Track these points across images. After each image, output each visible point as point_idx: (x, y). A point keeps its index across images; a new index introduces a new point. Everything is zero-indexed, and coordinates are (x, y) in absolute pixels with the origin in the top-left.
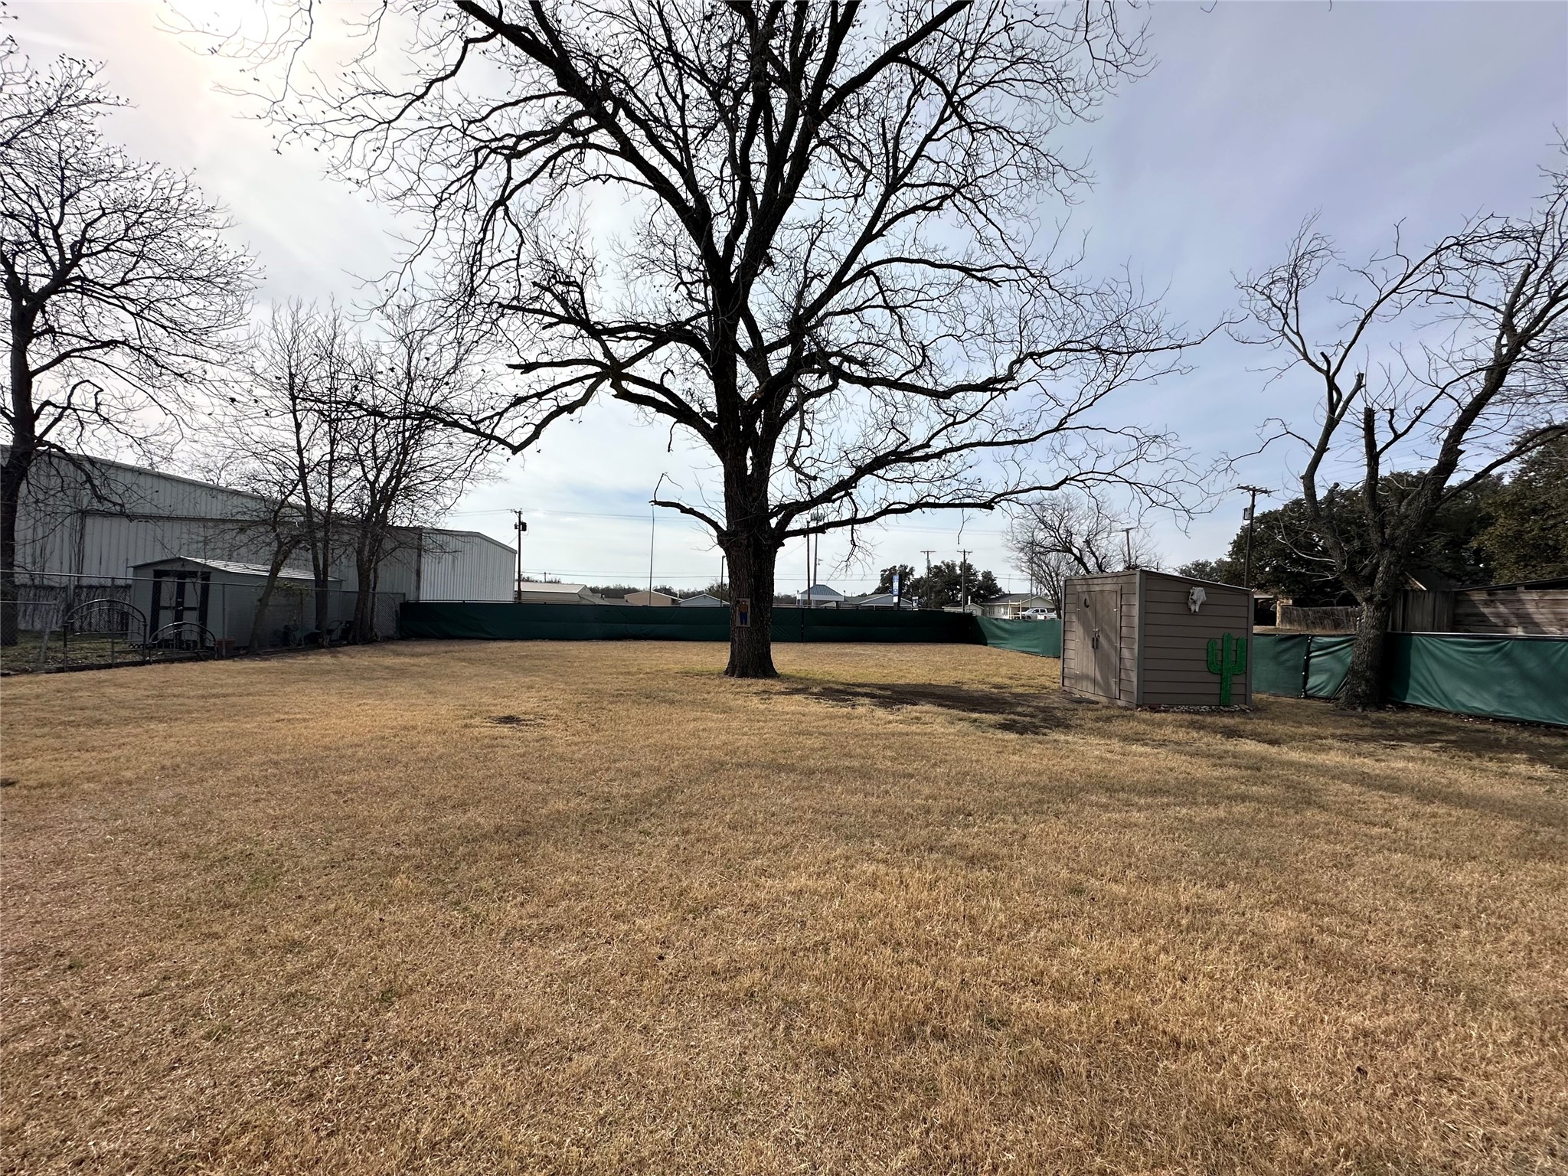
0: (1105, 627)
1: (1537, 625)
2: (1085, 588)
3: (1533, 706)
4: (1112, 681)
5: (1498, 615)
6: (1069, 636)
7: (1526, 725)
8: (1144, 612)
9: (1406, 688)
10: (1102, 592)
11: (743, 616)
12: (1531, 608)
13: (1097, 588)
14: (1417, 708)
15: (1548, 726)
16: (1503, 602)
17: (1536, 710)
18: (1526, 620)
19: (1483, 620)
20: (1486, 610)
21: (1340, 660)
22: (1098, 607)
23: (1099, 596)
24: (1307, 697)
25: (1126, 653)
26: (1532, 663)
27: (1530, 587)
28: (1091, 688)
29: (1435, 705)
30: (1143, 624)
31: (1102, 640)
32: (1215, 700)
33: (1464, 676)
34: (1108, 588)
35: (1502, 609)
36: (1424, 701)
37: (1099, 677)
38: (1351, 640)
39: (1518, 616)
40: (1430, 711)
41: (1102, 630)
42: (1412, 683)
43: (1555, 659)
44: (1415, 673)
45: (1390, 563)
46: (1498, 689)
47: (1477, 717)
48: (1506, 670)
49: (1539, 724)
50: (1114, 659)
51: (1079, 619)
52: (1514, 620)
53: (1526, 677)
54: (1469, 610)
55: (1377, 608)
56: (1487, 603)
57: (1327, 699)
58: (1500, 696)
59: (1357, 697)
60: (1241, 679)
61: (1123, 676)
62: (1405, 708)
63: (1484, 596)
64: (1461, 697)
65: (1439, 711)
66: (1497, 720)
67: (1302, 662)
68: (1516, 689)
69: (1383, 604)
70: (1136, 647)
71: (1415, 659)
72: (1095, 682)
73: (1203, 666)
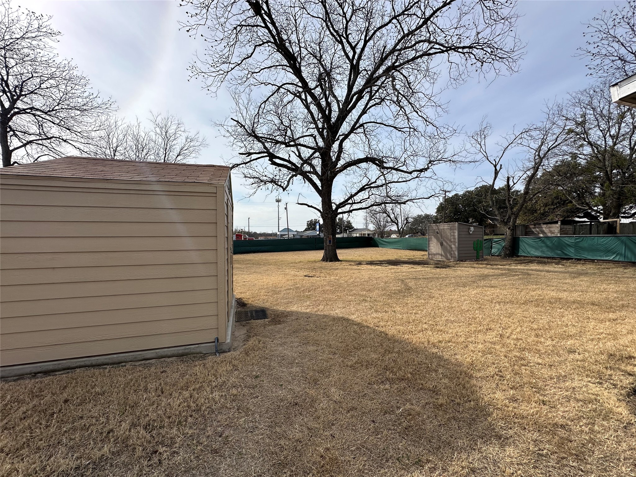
0: (445, 239)
1: (545, 233)
2: (437, 228)
3: (549, 253)
4: (448, 255)
5: (537, 231)
6: (430, 242)
7: (548, 258)
8: (459, 235)
9: (518, 251)
10: (443, 229)
11: (330, 241)
12: (544, 229)
13: (442, 228)
14: (522, 256)
15: (553, 258)
16: (537, 228)
17: (550, 254)
18: (543, 232)
19: (533, 233)
20: (533, 230)
21: (501, 245)
22: (442, 233)
23: (442, 230)
24: (492, 256)
25: (453, 246)
26: (548, 243)
27: (544, 224)
28: (440, 257)
29: (526, 255)
30: (459, 238)
31: (444, 243)
32: (476, 258)
33: (533, 247)
34: (446, 228)
35: (537, 230)
36: (523, 254)
37: (443, 253)
38: (503, 239)
39: (541, 231)
40: (525, 256)
41: (444, 240)
42: (520, 250)
43: (554, 242)
44: (520, 247)
45: (514, 219)
46: (541, 250)
47: (536, 257)
48: (543, 245)
49: (550, 257)
50: (448, 248)
51: (435, 237)
52: (540, 232)
53: (547, 246)
54: (530, 230)
55: (511, 231)
56: (534, 228)
57: (498, 256)
58: (542, 251)
59: (507, 254)
60: (481, 252)
61: (452, 253)
62: (518, 256)
63: (533, 226)
64: (532, 252)
65: (527, 257)
66: (541, 257)
67: (490, 246)
68: (545, 249)
69: (513, 229)
70: (457, 244)
71: (521, 243)
72: (442, 255)
73: (472, 248)
